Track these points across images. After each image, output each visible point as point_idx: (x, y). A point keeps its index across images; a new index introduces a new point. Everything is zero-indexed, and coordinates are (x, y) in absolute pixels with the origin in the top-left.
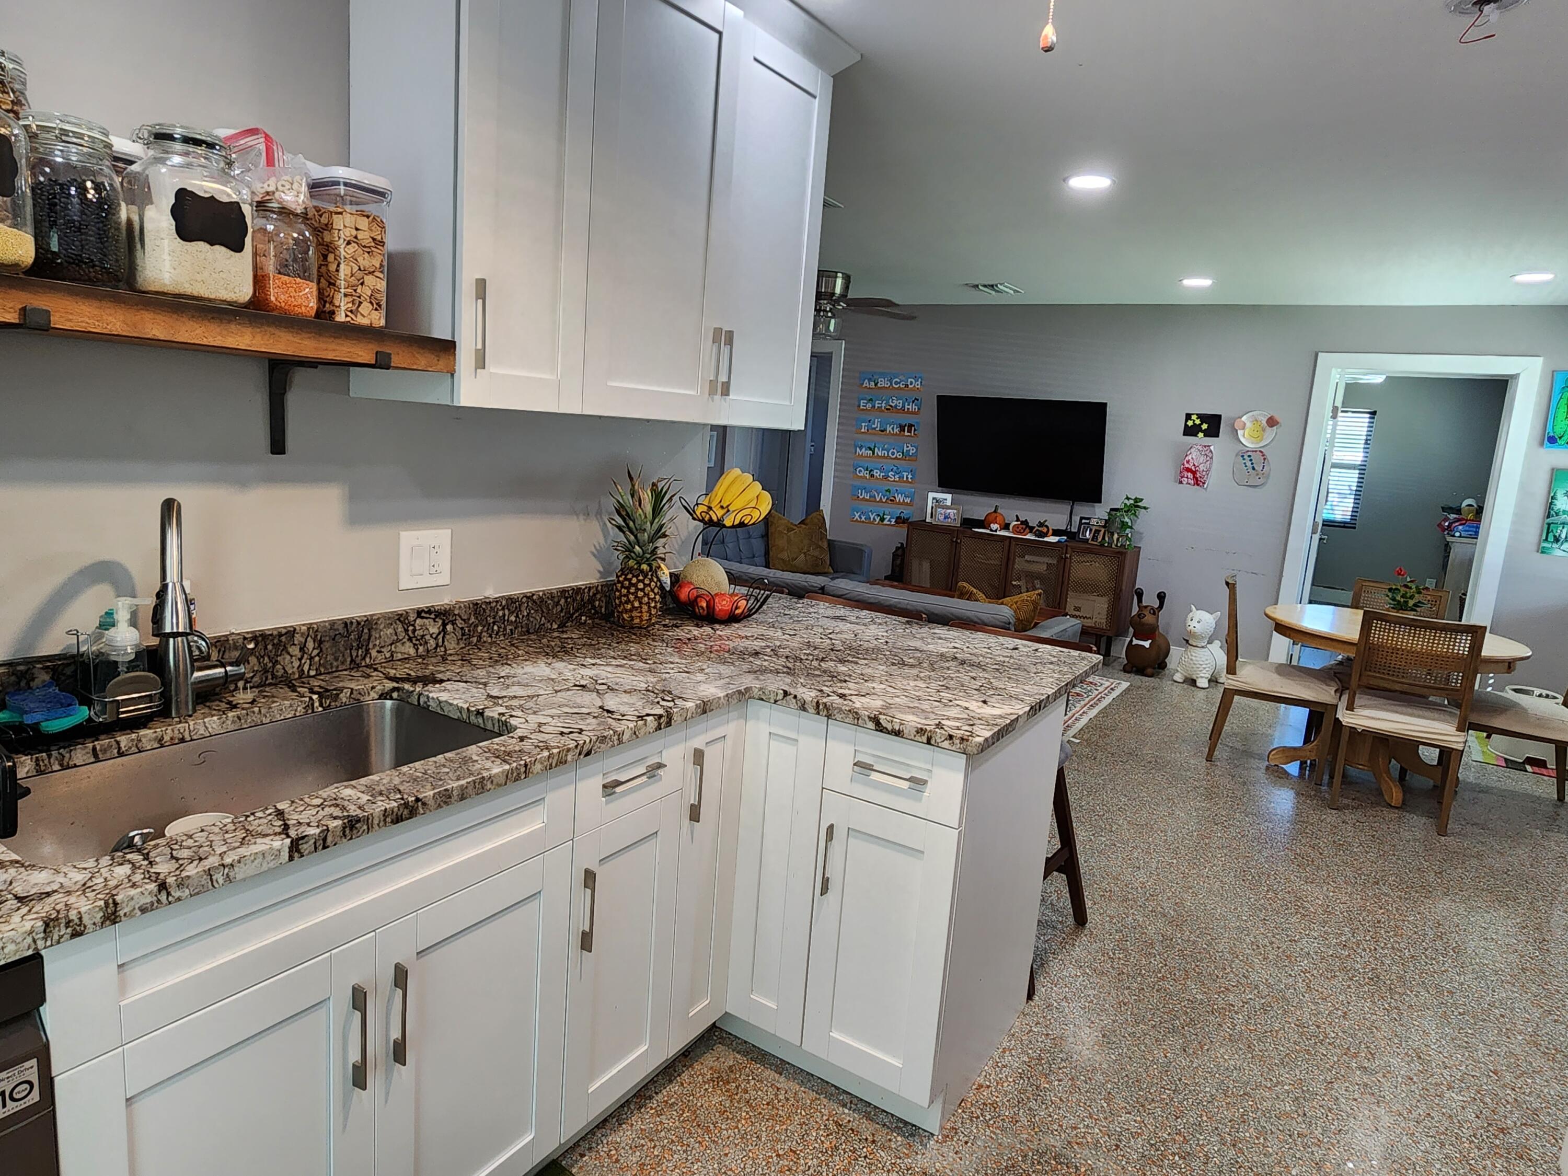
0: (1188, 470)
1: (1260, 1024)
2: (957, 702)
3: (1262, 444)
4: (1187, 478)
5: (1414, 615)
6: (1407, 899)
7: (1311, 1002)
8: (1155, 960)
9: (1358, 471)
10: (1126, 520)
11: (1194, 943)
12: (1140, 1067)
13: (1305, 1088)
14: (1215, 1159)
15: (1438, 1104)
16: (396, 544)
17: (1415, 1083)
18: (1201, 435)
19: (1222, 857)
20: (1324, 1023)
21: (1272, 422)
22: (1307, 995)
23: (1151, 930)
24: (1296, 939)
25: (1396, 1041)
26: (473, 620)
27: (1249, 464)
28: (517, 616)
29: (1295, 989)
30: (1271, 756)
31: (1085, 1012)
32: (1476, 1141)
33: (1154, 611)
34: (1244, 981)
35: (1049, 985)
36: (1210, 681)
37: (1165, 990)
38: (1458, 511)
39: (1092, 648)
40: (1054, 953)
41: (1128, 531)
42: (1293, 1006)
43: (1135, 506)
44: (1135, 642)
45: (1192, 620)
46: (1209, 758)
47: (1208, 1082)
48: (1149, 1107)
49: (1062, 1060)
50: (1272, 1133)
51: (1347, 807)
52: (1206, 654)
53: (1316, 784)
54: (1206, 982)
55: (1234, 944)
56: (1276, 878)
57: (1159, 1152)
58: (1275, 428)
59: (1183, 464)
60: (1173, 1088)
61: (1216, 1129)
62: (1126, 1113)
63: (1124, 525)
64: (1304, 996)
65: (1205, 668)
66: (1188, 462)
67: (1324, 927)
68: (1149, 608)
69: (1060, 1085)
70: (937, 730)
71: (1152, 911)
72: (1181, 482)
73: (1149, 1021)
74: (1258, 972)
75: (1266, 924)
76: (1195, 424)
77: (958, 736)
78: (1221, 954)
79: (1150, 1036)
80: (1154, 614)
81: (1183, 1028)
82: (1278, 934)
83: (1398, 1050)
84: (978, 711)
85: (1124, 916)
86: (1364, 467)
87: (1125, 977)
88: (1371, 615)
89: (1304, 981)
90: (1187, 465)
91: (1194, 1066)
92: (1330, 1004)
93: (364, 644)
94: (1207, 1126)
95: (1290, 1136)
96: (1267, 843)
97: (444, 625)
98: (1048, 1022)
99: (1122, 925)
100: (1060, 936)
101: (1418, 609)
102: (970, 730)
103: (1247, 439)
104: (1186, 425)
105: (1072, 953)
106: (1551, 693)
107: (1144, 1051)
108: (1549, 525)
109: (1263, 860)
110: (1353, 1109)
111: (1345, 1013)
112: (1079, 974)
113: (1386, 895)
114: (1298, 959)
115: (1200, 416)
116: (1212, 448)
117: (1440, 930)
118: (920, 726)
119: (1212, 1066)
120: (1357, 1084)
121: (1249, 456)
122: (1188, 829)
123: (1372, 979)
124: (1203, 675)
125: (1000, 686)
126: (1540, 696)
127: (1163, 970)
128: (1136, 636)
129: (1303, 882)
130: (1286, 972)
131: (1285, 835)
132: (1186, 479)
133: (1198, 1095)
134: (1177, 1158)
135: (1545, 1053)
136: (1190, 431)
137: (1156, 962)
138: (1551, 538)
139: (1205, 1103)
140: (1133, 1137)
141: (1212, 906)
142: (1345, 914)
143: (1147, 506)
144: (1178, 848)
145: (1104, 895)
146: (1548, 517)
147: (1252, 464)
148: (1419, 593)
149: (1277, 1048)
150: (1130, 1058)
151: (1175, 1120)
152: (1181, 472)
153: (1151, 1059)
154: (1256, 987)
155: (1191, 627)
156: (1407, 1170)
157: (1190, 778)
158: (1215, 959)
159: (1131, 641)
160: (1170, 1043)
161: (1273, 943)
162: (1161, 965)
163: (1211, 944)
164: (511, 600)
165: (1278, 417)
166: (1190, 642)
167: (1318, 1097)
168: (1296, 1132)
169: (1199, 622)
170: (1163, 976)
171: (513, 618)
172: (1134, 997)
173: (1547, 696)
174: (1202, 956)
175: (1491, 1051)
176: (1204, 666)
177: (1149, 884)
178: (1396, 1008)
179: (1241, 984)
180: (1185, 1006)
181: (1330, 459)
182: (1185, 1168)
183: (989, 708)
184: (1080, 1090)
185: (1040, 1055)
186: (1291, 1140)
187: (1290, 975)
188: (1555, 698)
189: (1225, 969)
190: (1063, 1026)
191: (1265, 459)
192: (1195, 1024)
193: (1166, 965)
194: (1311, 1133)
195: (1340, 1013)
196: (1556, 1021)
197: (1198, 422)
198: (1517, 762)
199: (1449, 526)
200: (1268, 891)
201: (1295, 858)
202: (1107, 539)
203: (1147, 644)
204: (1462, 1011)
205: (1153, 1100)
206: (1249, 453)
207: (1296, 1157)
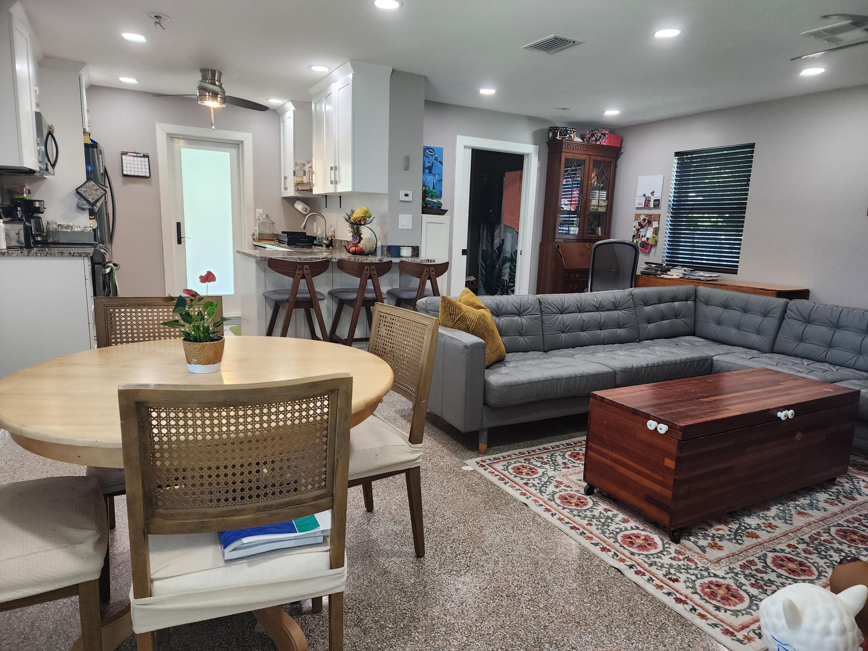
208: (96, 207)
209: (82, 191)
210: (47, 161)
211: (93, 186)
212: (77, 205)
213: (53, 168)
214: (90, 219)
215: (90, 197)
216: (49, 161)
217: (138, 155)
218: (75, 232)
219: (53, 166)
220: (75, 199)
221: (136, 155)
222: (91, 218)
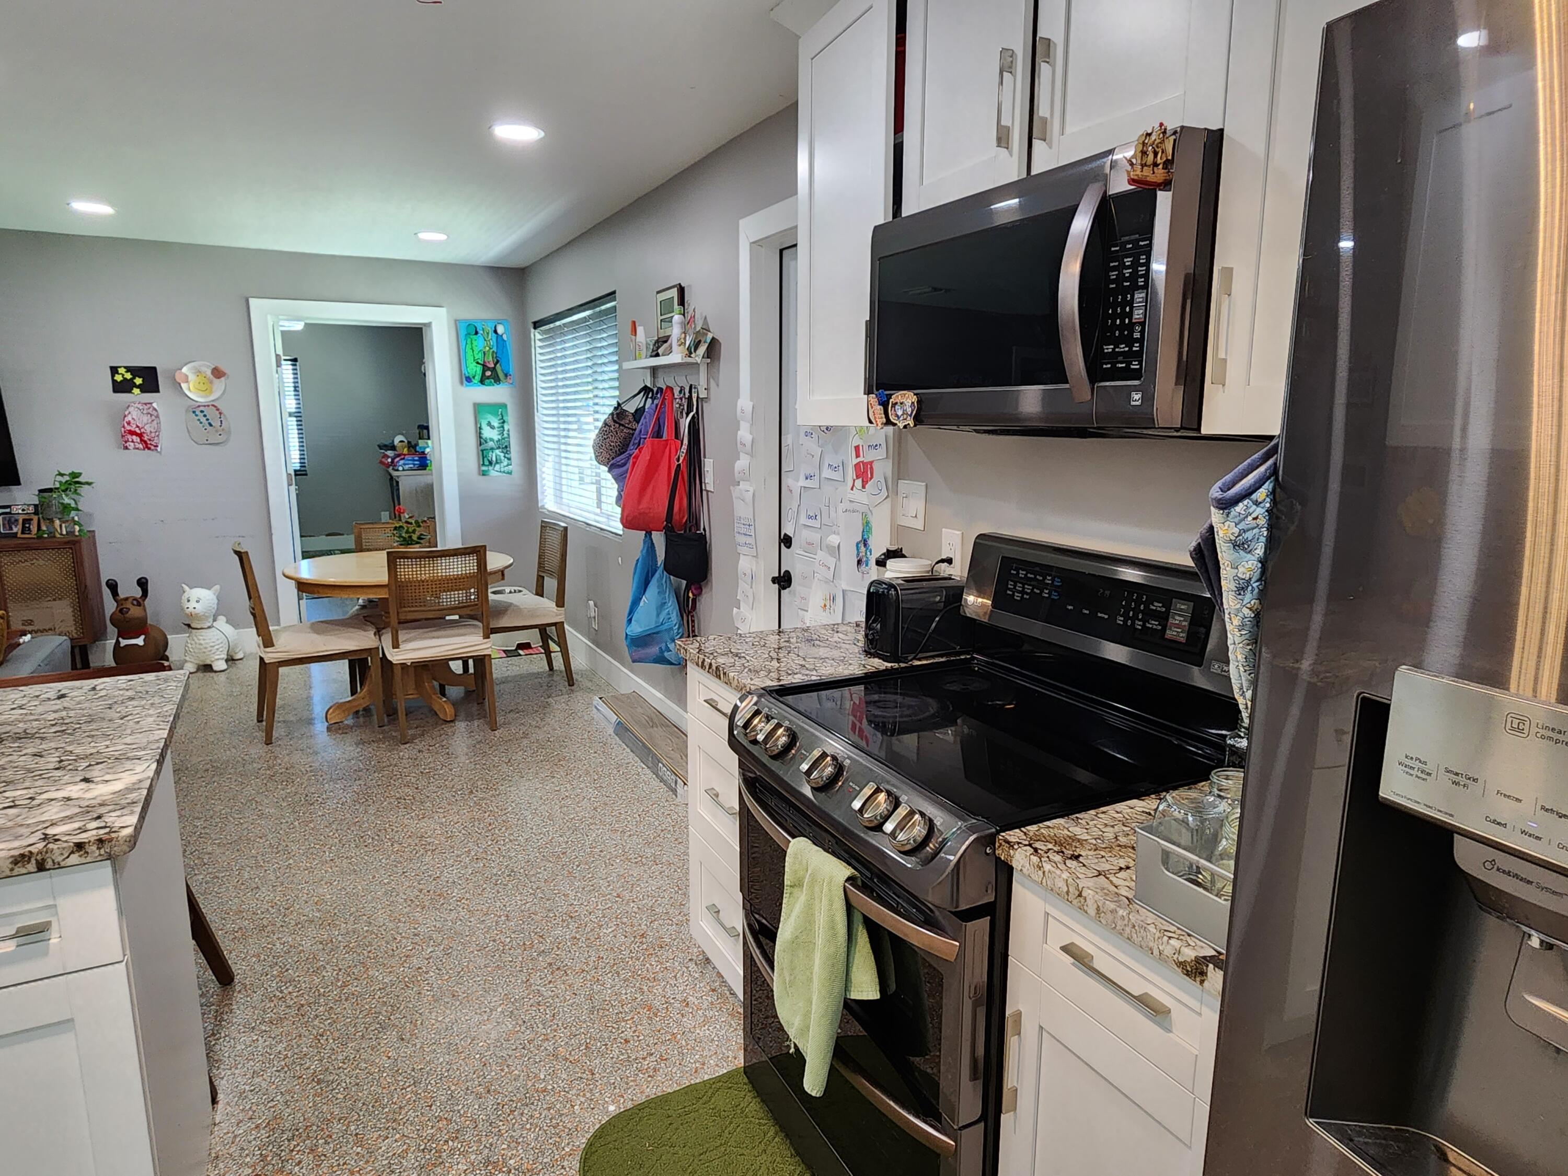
0: (132, 433)
1: (450, 969)
2: (45, 796)
3: (212, 398)
4: (133, 441)
5: (420, 547)
6: (498, 795)
7: (479, 923)
8: (327, 972)
9: (295, 419)
10: (67, 500)
11: (354, 932)
12: (371, 1086)
13: (512, 1000)
14: (481, 1117)
15: (600, 945)
17: (579, 939)
18: (136, 391)
19: (334, 834)
20: (497, 934)
21: (218, 373)
22: (472, 919)
23: (307, 944)
24: (438, 875)
25: (552, 915)
27: (203, 420)
29: (460, 920)
30: (328, 716)
31: (286, 1072)
32: (634, 955)
33: (138, 602)
34: (417, 939)
35: (229, 1072)
36: (227, 661)
37: (353, 994)
38: (393, 448)
39: (163, 664)
40: (213, 1034)
41: (73, 513)
42: (467, 936)
43: (74, 482)
44: (124, 642)
45: (189, 601)
46: (269, 741)
47: (438, 1053)
48: (401, 1117)
49: (289, 1140)
50: (510, 1056)
51: (414, 737)
52: (215, 633)
53: (379, 727)
54: (385, 962)
55: (390, 910)
56: (393, 830)
57: (434, 1151)
58: (223, 379)
59: (124, 427)
60: (412, 1082)
61: (467, 1089)
62: (384, 1141)
63: (66, 508)
64: (470, 922)
65: (217, 649)
66: (129, 423)
67: (453, 852)
68: (130, 600)
69: (302, 1168)
70: (51, 846)
71: (296, 925)
72: (126, 448)
73: (355, 1035)
74: (424, 924)
75: (406, 876)
76: (125, 379)
77: (92, 839)
78: (384, 927)
79: (364, 1048)
80: (139, 604)
81: (389, 1019)
82: (422, 879)
83: (556, 921)
84: (88, 795)
85: (269, 946)
86: (299, 415)
87: (306, 1008)
88: (394, 555)
89: (463, 908)
90: (128, 428)
91: (418, 1047)
92: (493, 916)
94: (459, 1093)
95: (523, 1048)
96: (367, 800)
98: (251, 1113)
99: (274, 957)
100: (210, 1011)
101: (422, 541)
102: (103, 824)
103: (193, 391)
104: (114, 381)
105: (235, 1020)
106: (516, 588)
107: (366, 1068)
108: (482, 451)
109: (373, 818)
110: (552, 991)
111: (507, 916)
112: (255, 1038)
113: (483, 799)
114: (449, 892)
115: (128, 369)
116: (155, 405)
117: (532, 808)
118: (16, 853)
119: (433, 1036)
120: (545, 968)
121: (202, 412)
122: (287, 822)
123: (510, 875)
124: (217, 657)
125: (89, 752)
126: (511, 592)
127: (340, 977)
128: (122, 634)
129: (416, 822)
130: (446, 910)
131: (379, 785)
132: (132, 444)
133: (435, 1071)
134: (450, 1143)
135: (636, 863)
136: (121, 387)
137: (328, 973)
138: (487, 463)
139: (446, 1074)
140: (403, 1158)
141: (352, 886)
142: (463, 831)
143: (90, 481)
144: (287, 846)
145: (235, 938)
146: (481, 445)
147: (207, 420)
148: (419, 526)
149: (475, 981)
150: (357, 1084)
151: (430, 1110)
152: (123, 436)
153: (376, 1070)
154: (431, 938)
155: (191, 609)
156: (608, 1010)
157: (259, 769)
158: (382, 934)
159: (118, 642)
160: (386, 1042)
161: (422, 890)
162: (335, 972)
163: (370, 923)
165: (223, 368)
166: (193, 625)
167: (526, 1000)
168: (526, 1042)
169: (198, 602)
170: (343, 982)
172: (326, 1023)
173: (515, 591)
174: (369, 939)
175: (608, 882)
176: (217, 647)
177: (277, 898)
178: (537, 888)
179: (416, 943)
180: (379, 998)
181: (286, 408)
182: (462, 1146)
183: (100, 786)
184: (325, 1156)
185: (261, 1155)
186: (526, 1052)
187: (451, 910)
188: (520, 591)
189: (396, 939)
190: (270, 1105)
191: (220, 413)
192: (398, 1008)
193: (340, 970)
194: (536, 1034)
195: (503, 918)
196: (630, 836)
197: (128, 376)
198: (512, 650)
199: (392, 462)
200: (392, 845)
201: (399, 803)
202: (44, 528)
203: (140, 641)
204: (577, 863)
205: (401, 1108)
206: (202, 408)
207: (536, 1062)
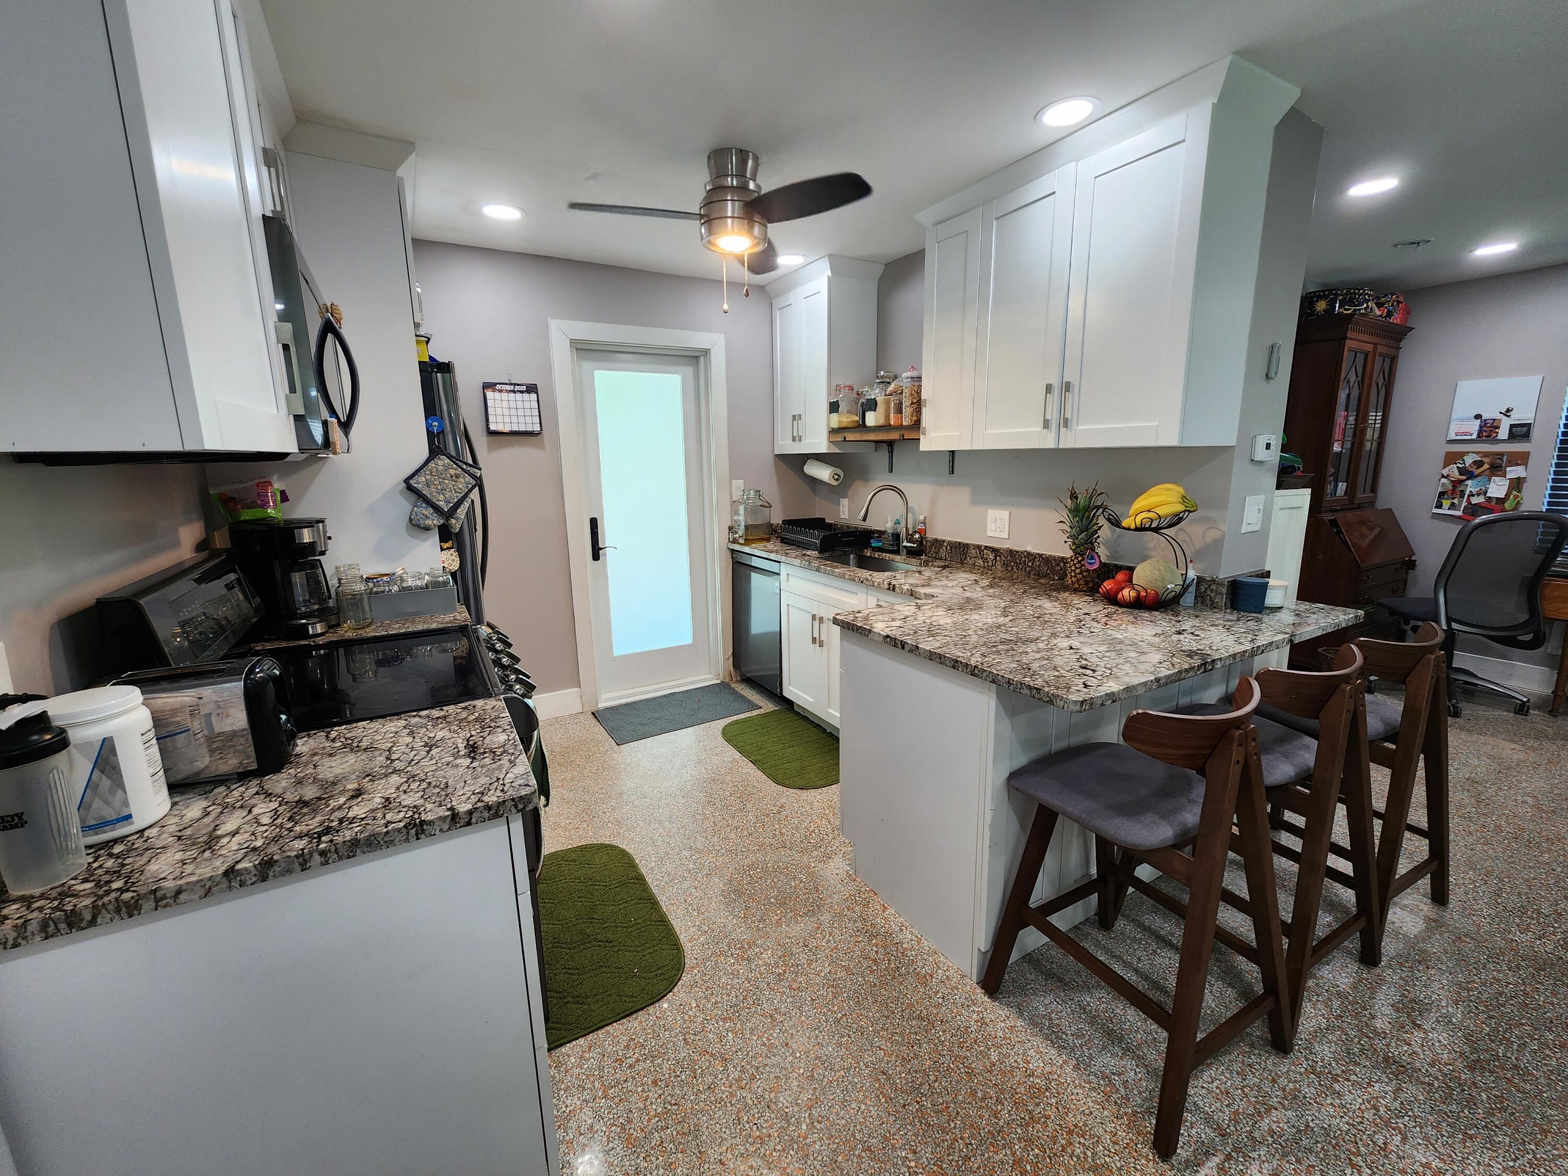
16: (985, 517)
26: (1009, 558)
28: (1032, 564)
93: (965, 555)
97: (996, 556)
164: (1029, 554)
171: (1030, 564)
208: (457, 519)
209: (419, 483)
210: (325, 414)
211: (447, 468)
212: (411, 520)
213: (347, 434)
214: (442, 549)
215: (441, 497)
216: (333, 412)
217: (517, 388)
218: (409, 589)
219: (346, 426)
220: (404, 506)
221: (512, 388)
222: (445, 546)
